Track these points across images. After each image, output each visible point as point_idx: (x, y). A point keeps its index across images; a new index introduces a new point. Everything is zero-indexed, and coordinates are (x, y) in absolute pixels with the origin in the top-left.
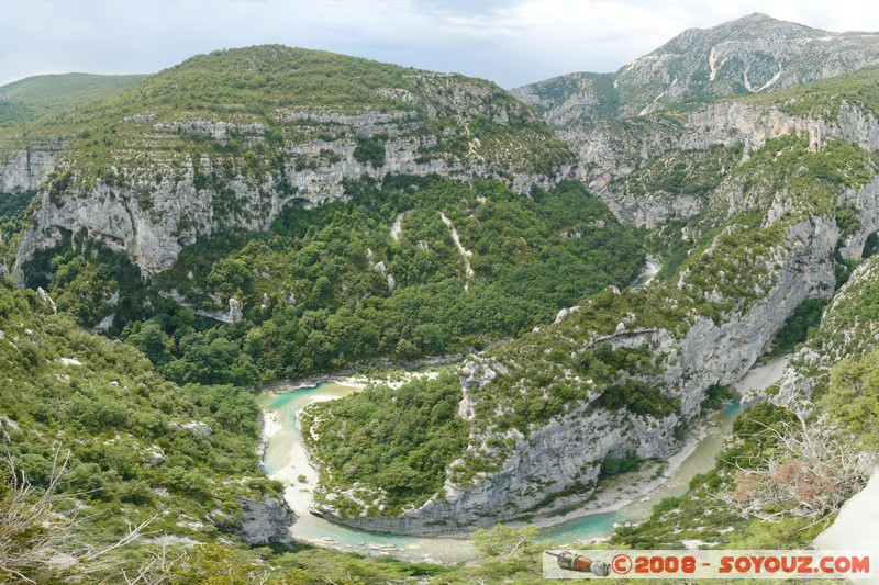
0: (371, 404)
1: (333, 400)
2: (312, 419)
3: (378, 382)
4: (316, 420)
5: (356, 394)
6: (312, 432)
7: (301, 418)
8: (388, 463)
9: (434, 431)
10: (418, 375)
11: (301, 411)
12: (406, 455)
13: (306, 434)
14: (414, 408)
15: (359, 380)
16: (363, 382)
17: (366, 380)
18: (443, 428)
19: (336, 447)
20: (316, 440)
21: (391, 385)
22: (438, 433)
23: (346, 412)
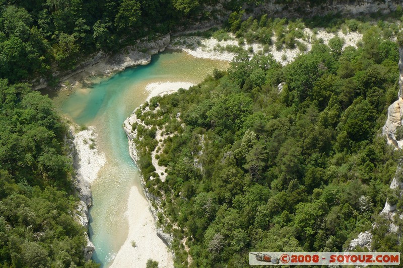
0: (244, 97)
1: (182, 91)
2: (153, 135)
3: (257, 47)
4: (158, 137)
5: (218, 76)
6: (155, 163)
7: (135, 134)
8: (266, 228)
9: (338, 164)
10: (325, 36)
11: (133, 119)
12: (292, 211)
13: (147, 168)
14: (312, 109)
15: (224, 44)
16: (230, 49)
17: (236, 43)
18: (355, 158)
19: (192, 193)
20: (163, 178)
21: (277, 56)
22: (343, 169)
23: (204, 116)
